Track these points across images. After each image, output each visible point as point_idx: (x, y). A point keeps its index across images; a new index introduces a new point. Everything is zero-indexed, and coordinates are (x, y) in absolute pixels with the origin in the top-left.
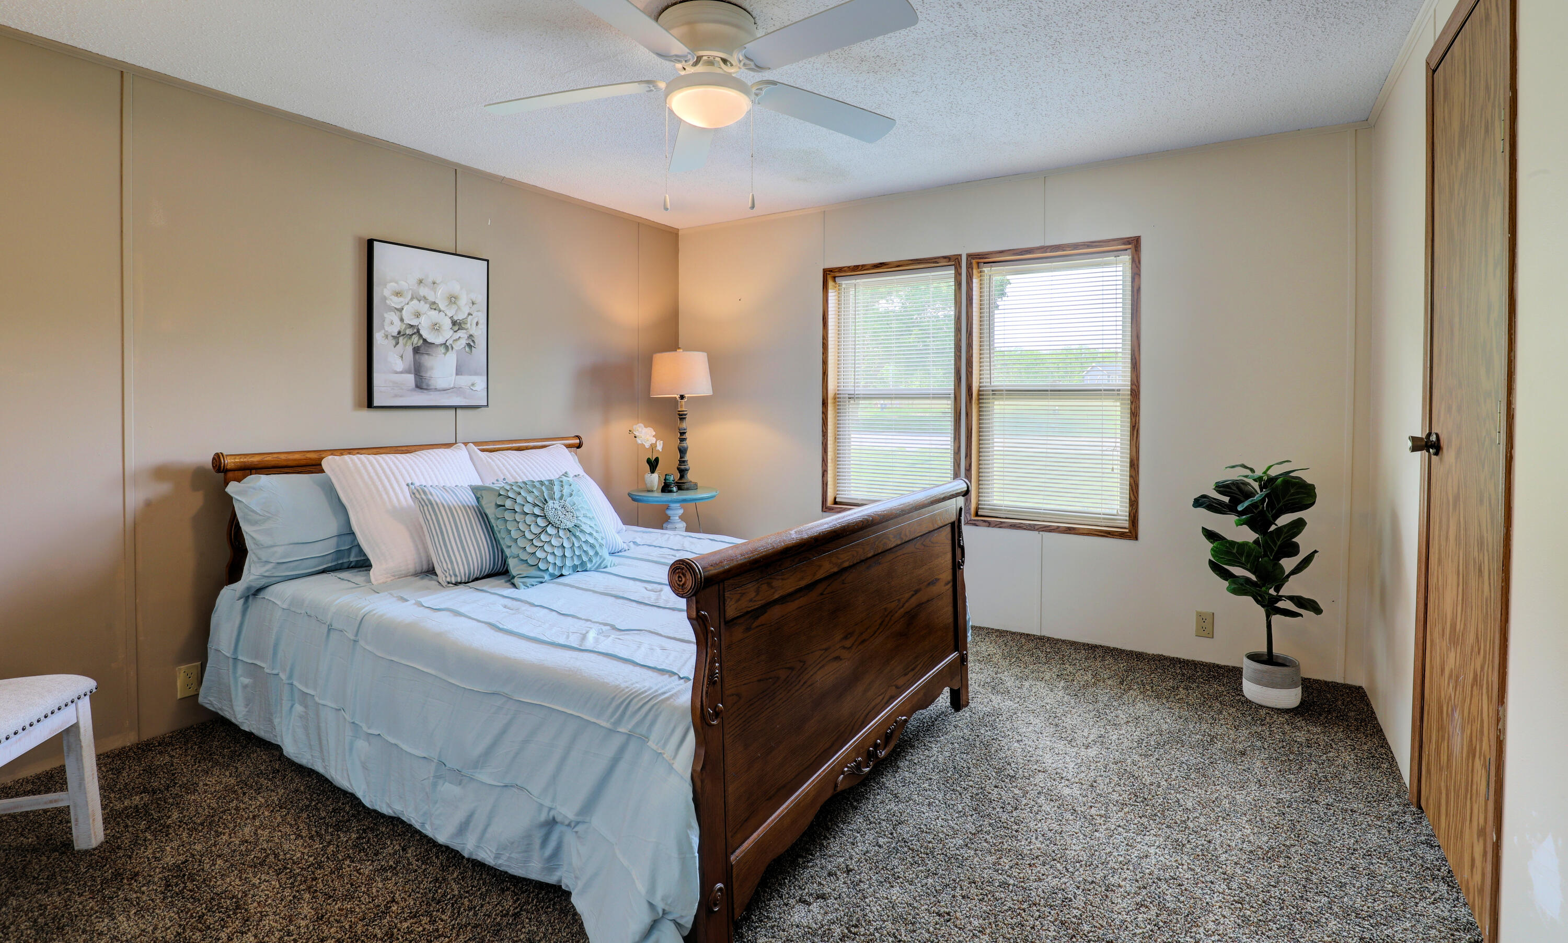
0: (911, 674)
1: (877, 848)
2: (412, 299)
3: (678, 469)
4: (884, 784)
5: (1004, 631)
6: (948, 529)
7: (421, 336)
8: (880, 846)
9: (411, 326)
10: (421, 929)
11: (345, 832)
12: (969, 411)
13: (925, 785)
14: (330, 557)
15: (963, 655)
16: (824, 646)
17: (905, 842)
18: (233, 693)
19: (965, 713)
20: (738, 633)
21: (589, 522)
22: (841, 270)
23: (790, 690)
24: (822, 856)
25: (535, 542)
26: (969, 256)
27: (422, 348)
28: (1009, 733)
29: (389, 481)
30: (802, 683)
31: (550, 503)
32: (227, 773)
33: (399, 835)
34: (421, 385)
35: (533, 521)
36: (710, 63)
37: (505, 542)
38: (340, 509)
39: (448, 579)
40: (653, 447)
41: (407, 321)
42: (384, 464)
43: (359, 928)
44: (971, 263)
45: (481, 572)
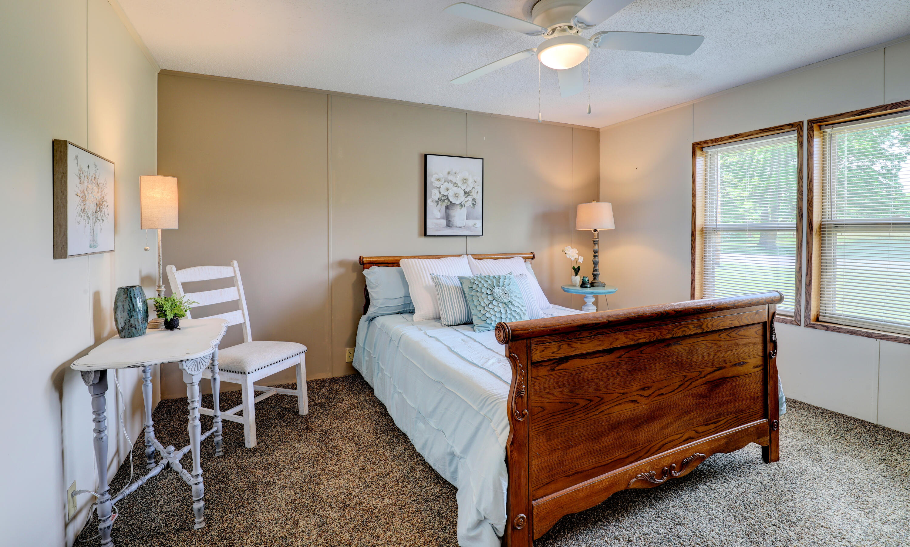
0: (713, 426)
1: (656, 534)
2: (445, 182)
3: (592, 274)
4: (680, 495)
5: (839, 414)
6: (759, 328)
7: (449, 200)
8: (659, 534)
9: (444, 195)
10: (397, 488)
11: (386, 435)
12: (810, 240)
13: (713, 506)
14: (401, 307)
15: (773, 423)
16: (622, 391)
17: (679, 537)
18: (362, 363)
19: (773, 466)
20: (543, 371)
21: (518, 300)
22: (705, 142)
23: (588, 414)
24: (616, 526)
25: (486, 309)
26: (809, 121)
27: (450, 206)
28: (806, 490)
29: (426, 272)
30: (600, 411)
31: (496, 288)
32: (355, 398)
33: (406, 443)
34: (449, 224)
35: (486, 297)
36: (564, 30)
37: (472, 307)
38: (405, 284)
39: (445, 323)
40: (576, 260)
41: (442, 193)
42: (424, 264)
43: (375, 479)
44: (812, 127)
45: (461, 321)
